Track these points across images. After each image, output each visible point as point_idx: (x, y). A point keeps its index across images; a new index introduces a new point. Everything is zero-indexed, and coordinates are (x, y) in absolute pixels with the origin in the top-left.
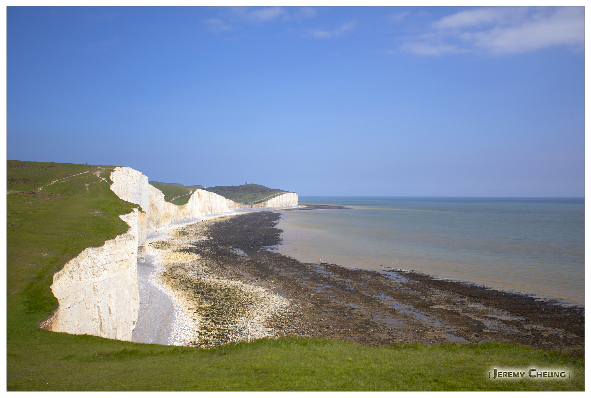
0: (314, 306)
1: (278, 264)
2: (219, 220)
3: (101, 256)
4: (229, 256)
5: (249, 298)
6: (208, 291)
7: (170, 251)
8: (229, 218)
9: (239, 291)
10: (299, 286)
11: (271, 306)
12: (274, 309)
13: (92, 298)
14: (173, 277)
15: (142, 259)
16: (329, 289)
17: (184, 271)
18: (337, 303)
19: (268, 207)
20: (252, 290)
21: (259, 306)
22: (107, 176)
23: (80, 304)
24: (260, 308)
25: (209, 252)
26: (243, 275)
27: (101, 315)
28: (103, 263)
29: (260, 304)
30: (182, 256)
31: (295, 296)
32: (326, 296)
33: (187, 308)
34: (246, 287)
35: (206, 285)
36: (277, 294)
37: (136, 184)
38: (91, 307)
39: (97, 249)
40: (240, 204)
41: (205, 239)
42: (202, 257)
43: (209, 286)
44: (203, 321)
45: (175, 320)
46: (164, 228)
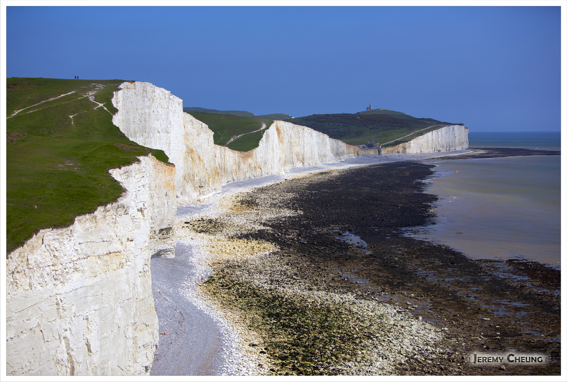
0: (489, 342)
1: (426, 262)
2: (316, 179)
3: (69, 245)
4: (333, 247)
5: (365, 325)
6: (288, 311)
7: (222, 238)
8: (336, 174)
9: (346, 313)
10: (463, 304)
11: (406, 341)
12: (412, 347)
13: (54, 322)
14: (225, 285)
15: (169, 253)
16: (520, 308)
17: (247, 275)
18: (534, 336)
19: (411, 152)
20: (372, 312)
21: (384, 341)
22: (107, 98)
23: (33, 332)
24: (385, 345)
25: (296, 239)
26: (356, 283)
27: (72, 353)
28: (72, 257)
29: (386, 337)
30: (243, 246)
31: (454, 323)
32: (513, 323)
33: (248, 343)
34: (361, 305)
35: (286, 301)
36: (420, 318)
37: (160, 113)
38: (54, 339)
39: (61, 232)
40: (357, 148)
41: (288, 215)
42: (282, 249)
43: (292, 303)
44: (277, 369)
45: (225, 365)
46: (214, 195)
